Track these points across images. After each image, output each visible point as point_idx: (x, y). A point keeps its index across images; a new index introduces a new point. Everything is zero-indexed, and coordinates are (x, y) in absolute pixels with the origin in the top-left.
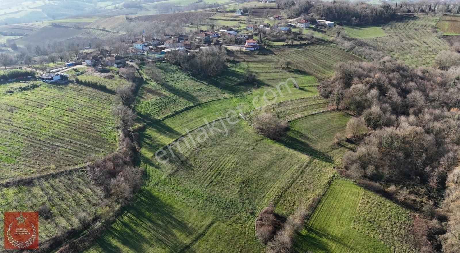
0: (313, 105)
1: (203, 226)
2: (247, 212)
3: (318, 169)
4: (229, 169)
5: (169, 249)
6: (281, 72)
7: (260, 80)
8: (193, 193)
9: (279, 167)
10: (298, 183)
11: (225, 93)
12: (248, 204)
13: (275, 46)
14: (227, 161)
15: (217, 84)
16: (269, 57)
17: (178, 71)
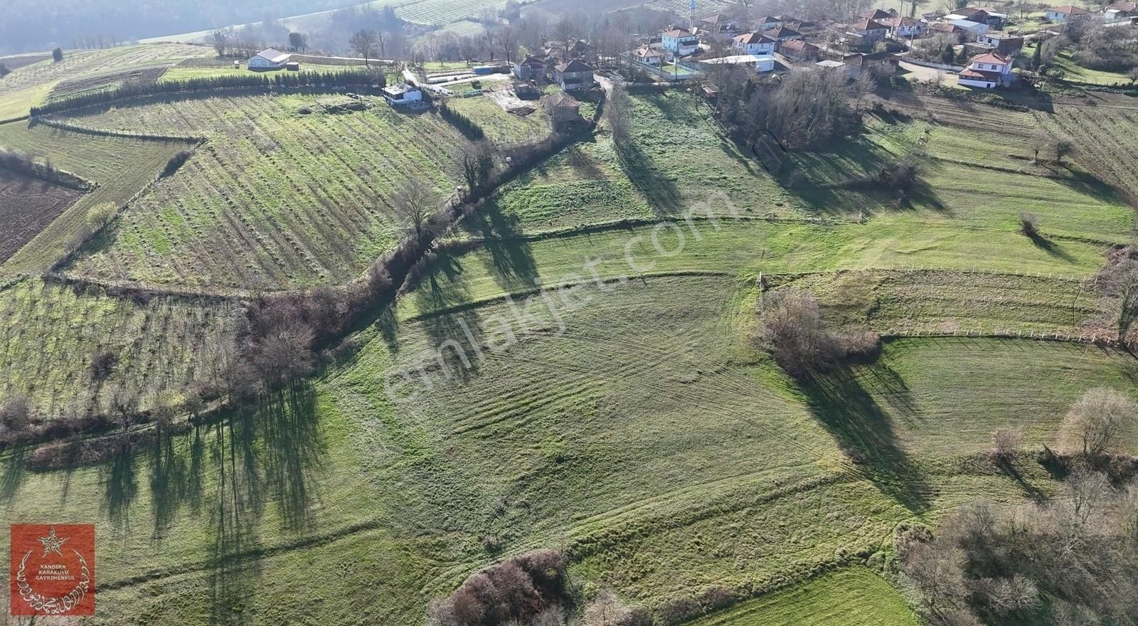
1: (340, 522)
2: (480, 539)
3: (836, 514)
4: (563, 410)
6: (1023, 173)
7: (929, 186)
8: (406, 436)
9: (712, 458)
10: (721, 524)
11: (787, 204)
12: (513, 519)
13: (1079, 84)
14: (579, 389)
16: (1024, 118)
17: (705, 119)
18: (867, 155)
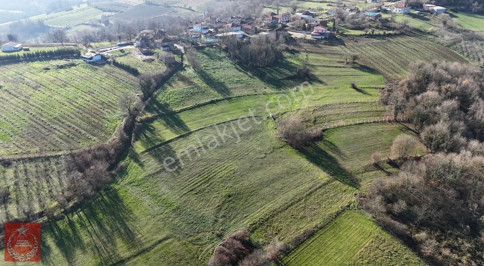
0: (366, 112)
1: (153, 240)
2: (213, 233)
3: (333, 194)
4: (222, 177)
5: (101, 260)
6: (344, 67)
7: (315, 75)
8: (164, 199)
9: (283, 184)
10: (297, 207)
11: (268, 87)
12: (222, 223)
13: (349, 35)
14: (224, 168)
15: (262, 77)
16: (337, 48)
17: (225, 58)
18: (289, 66)
